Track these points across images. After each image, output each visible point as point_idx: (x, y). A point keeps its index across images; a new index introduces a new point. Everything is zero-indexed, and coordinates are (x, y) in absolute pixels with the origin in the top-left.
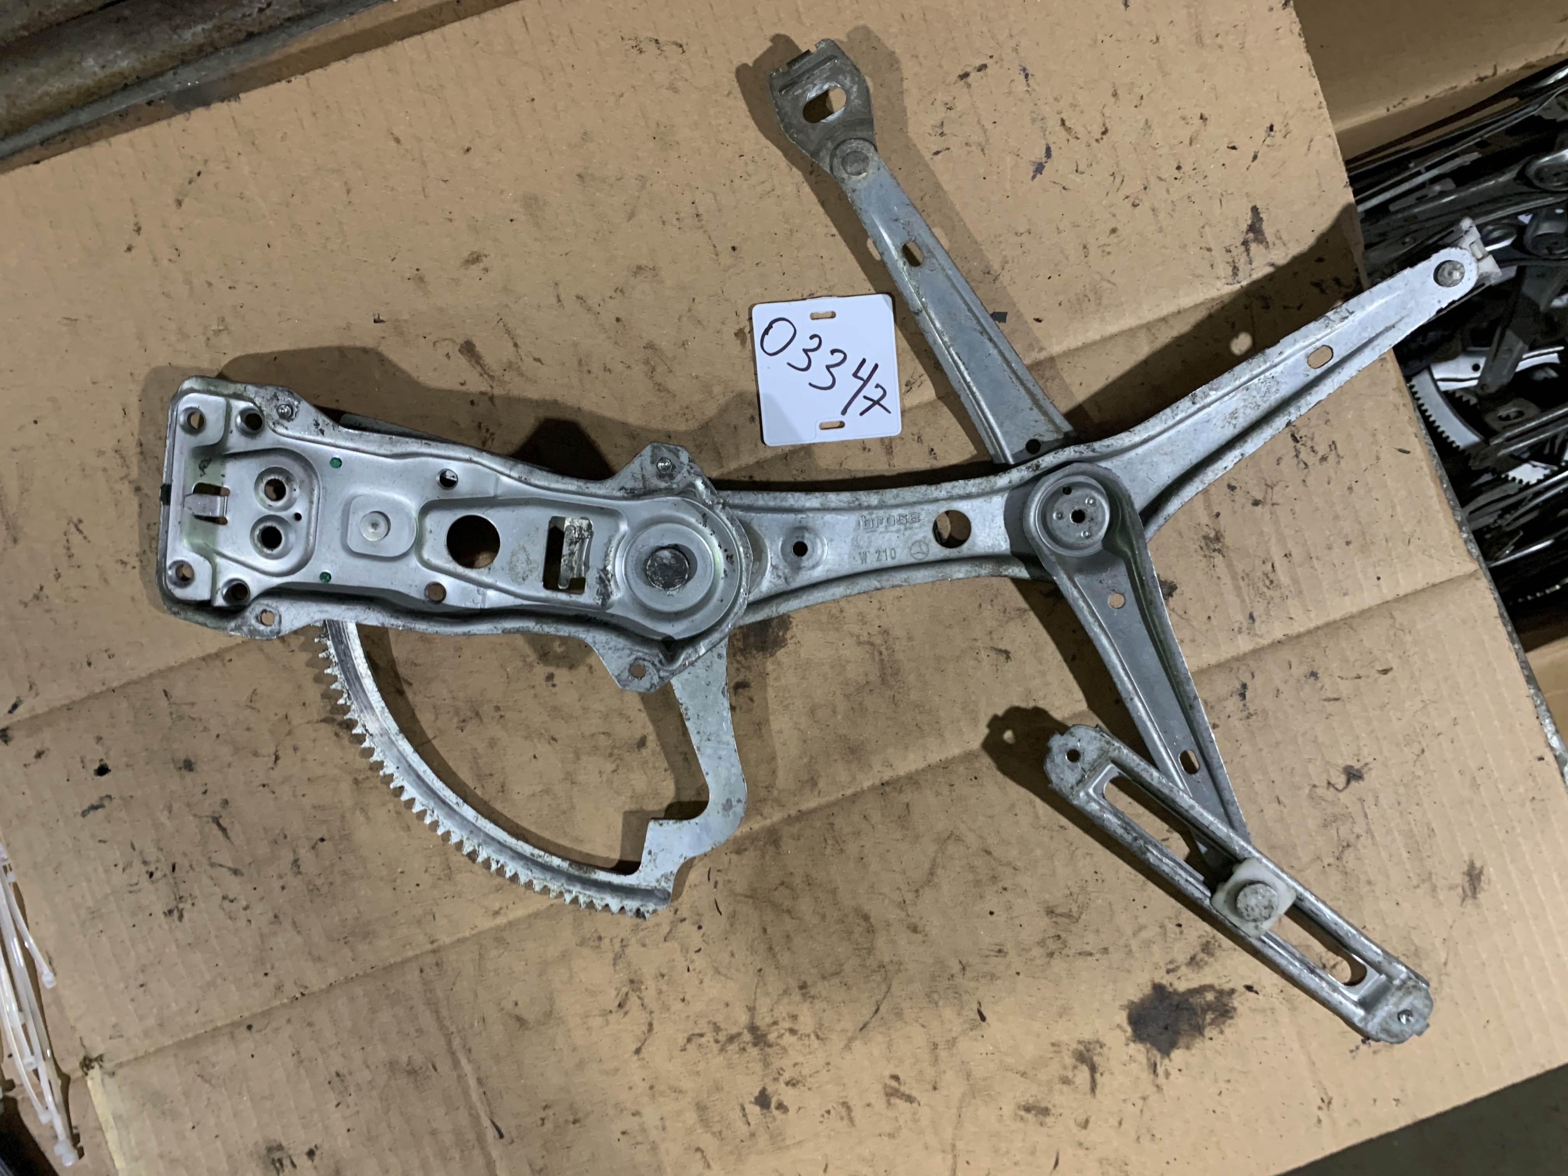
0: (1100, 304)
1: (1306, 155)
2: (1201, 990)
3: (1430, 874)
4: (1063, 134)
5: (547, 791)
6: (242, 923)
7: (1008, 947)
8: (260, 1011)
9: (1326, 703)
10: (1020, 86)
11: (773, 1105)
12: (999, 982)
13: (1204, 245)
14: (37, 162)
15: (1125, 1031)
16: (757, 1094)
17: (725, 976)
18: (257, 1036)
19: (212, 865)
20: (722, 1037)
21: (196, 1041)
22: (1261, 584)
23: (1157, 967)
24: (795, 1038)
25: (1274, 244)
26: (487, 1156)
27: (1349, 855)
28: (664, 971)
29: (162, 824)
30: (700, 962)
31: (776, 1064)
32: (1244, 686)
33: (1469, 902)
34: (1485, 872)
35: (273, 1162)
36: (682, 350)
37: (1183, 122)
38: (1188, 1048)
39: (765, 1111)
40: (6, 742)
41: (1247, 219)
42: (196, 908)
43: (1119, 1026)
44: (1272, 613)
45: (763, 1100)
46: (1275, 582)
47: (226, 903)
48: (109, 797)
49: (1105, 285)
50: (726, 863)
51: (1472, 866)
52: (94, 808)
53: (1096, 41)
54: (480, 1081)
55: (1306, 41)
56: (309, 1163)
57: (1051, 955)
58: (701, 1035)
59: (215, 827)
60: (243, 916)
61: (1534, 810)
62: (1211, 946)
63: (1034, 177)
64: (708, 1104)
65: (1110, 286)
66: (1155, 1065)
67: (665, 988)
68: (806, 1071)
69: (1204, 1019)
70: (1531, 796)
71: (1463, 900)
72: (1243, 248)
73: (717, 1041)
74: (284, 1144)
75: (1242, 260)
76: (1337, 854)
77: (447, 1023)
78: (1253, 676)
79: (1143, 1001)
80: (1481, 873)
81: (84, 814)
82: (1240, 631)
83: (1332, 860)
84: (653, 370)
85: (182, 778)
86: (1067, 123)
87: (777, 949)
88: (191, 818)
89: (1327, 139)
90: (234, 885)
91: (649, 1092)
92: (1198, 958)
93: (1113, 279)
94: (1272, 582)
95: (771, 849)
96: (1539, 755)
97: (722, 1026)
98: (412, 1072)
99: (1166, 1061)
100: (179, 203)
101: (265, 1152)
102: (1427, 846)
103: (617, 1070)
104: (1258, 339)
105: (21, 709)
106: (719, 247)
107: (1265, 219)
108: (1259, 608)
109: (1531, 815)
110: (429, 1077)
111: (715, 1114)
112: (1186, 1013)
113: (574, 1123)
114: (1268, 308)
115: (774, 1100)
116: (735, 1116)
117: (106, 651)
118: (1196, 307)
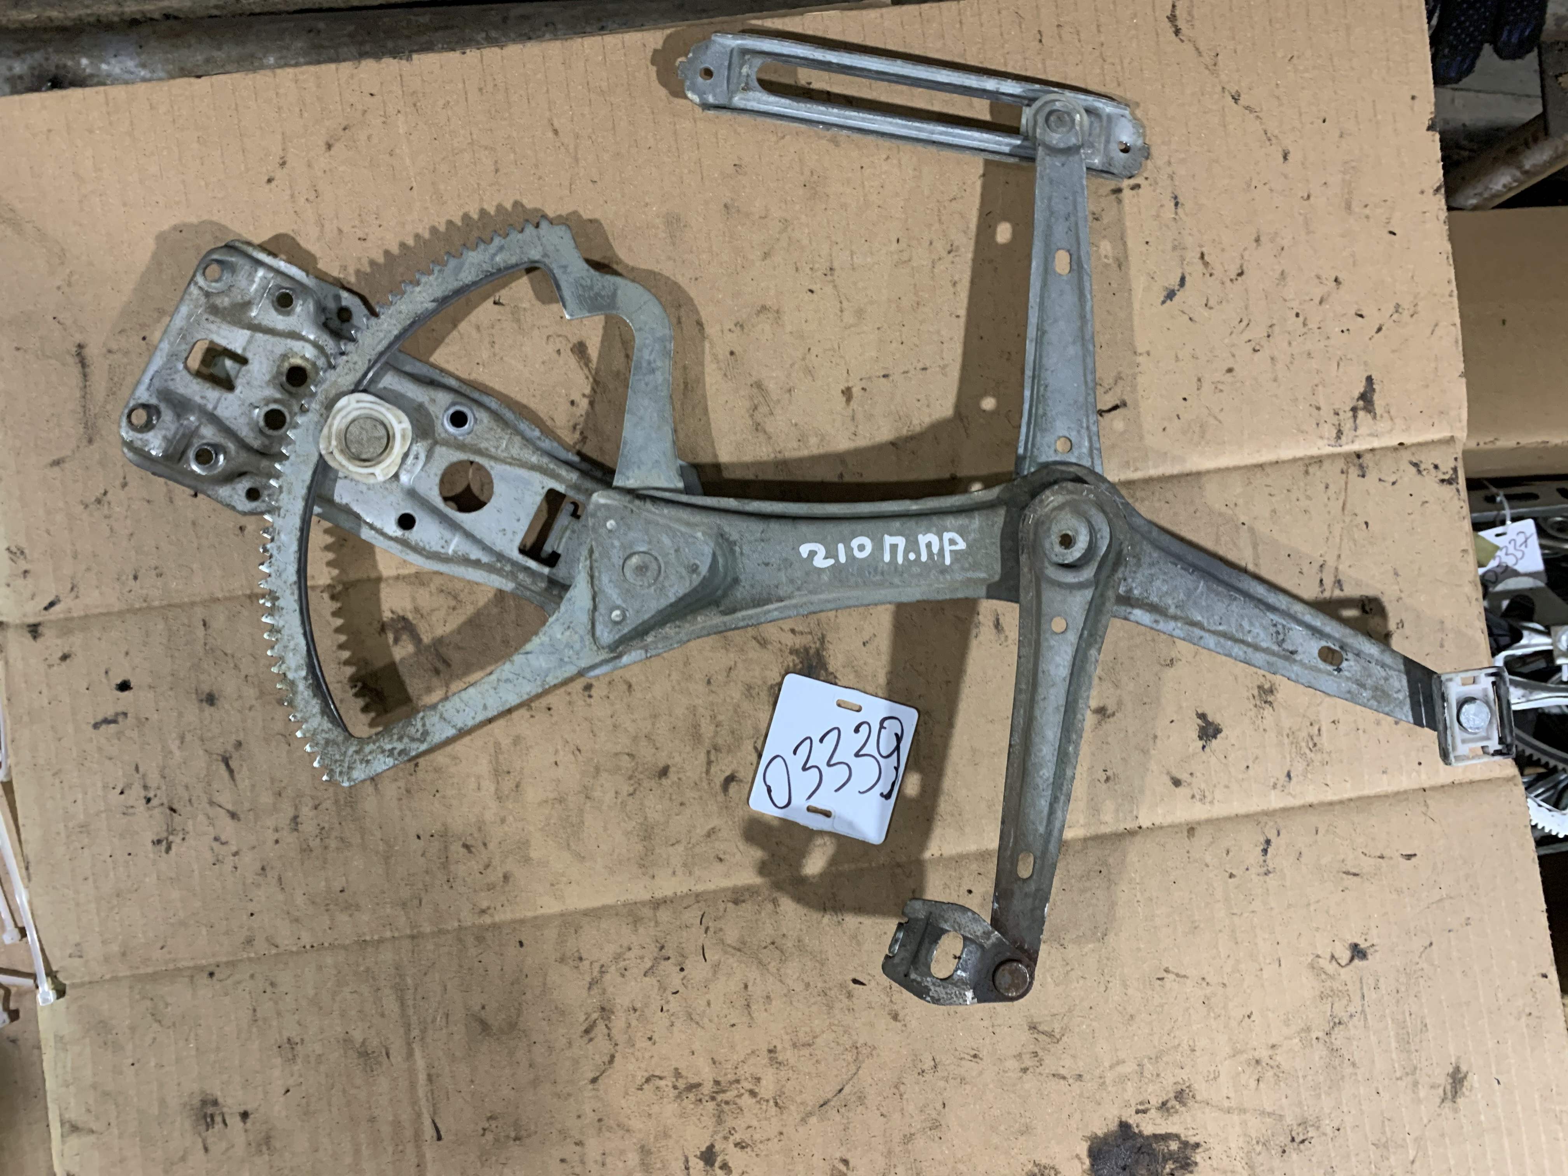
0: (1203, 438)
1: (1428, 338)
2: (1166, 1137)
3: (1415, 1068)
4: (1200, 267)
5: (561, 800)
6: (228, 867)
7: (983, 1054)
8: (224, 959)
9: (1344, 876)
10: (1169, 211)
11: (717, 1165)
12: (968, 1087)
13: (1314, 403)
14: (199, 77)
15: (1083, 1163)
16: (703, 1149)
17: (697, 1023)
18: (218, 986)
19: (211, 803)
20: (681, 1084)
21: (154, 977)
22: (1303, 744)
23: (1127, 1105)
24: (754, 1100)
25: (1382, 416)
26: (421, 1156)
27: (1339, 1034)
28: (638, 1005)
29: (171, 752)
30: (674, 1004)
31: (730, 1122)
32: (1268, 842)
33: (1448, 1104)
34: (1469, 1078)
35: (205, 1117)
36: (787, 395)
37: (1317, 281)
39: (708, 1168)
40: (35, 638)
41: (1360, 388)
42: (185, 844)
43: (1077, 1156)
44: (1309, 776)
45: (709, 1156)
46: (1319, 745)
47: (216, 845)
48: (125, 714)
49: (1212, 421)
50: (722, 909)
51: (1457, 1069)
52: (107, 721)
53: (1249, 186)
54: (430, 1078)
55: (1450, 230)
56: (242, 1124)
57: (1025, 1070)
58: (661, 1078)
59: (223, 767)
60: (230, 861)
61: (1528, 1026)
62: (1185, 1096)
63: (1164, 302)
64: (653, 1149)
65: (1216, 423)
67: (634, 1023)
68: (757, 1137)
69: (1164, 1168)
70: (1527, 1011)
71: (1443, 1101)
72: (1351, 414)
73: (675, 1087)
74: (220, 1100)
75: (1348, 426)
76: (1327, 1029)
77: (411, 1011)
78: (1279, 834)
79: (1106, 1136)
80: (1465, 1077)
81: (96, 726)
82: (1274, 786)
83: (1321, 1034)
84: (756, 408)
85: (202, 710)
86: (1206, 258)
87: (754, 1007)
88: (201, 752)
89: (1453, 328)
90: (228, 828)
91: (597, 1124)
92: (1169, 1105)
93: (1220, 416)
94: (1315, 745)
95: (770, 906)
96: (1544, 972)
97: (684, 1073)
98: (364, 1054)
100: (329, 147)
101: (199, 1104)
102: (1417, 1039)
103: (569, 1095)
104: (1348, 506)
105: (57, 608)
106: (845, 303)
107: (1377, 390)
108: (1298, 768)
109: (1525, 1030)
110: (380, 1064)
111: (658, 1161)
112: (1147, 1157)
113: (515, 1140)
114: (1363, 476)
115: (719, 1159)
116: (677, 1166)
117: (156, 568)
118: (1295, 460)
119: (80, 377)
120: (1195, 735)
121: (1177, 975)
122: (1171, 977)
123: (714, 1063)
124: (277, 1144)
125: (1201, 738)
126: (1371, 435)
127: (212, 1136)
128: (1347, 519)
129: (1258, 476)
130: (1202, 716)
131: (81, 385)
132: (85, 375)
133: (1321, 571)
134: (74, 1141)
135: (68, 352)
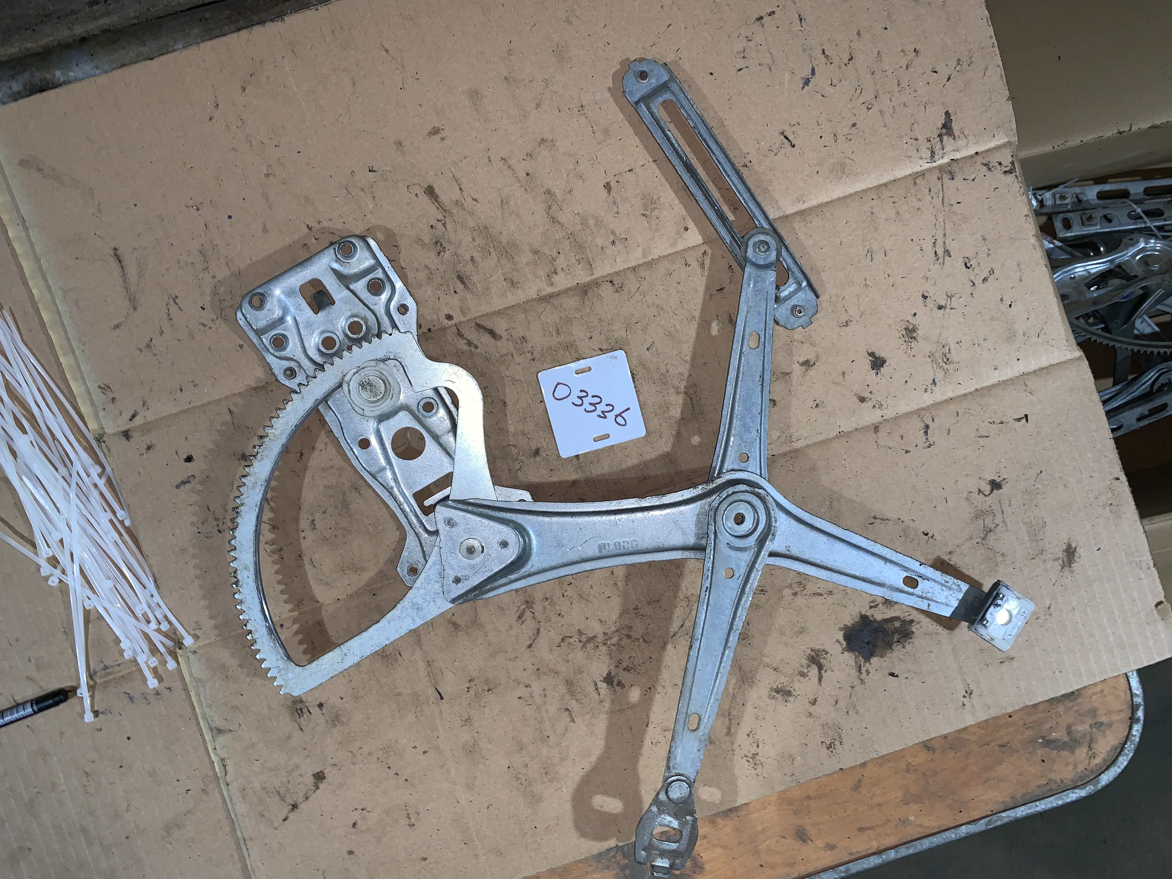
0: (844, 173)
1: (983, 78)
2: (891, 620)
3: (1042, 550)
4: (823, 60)
6: (277, 559)
7: (768, 588)
9: (980, 439)
10: (797, 27)
11: (615, 684)
12: (762, 610)
13: (913, 136)
14: (152, 59)
15: (841, 644)
16: (605, 675)
17: (587, 600)
20: (584, 639)
22: (940, 361)
23: (864, 605)
24: (630, 640)
25: (959, 137)
27: (991, 537)
28: (548, 596)
29: (228, 494)
30: (570, 591)
31: (618, 657)
32: (927, 427)
33: (1066, 569)
34: (1077, 550)
35: (297, 711)
36: (569, 195)
37: (902, 54)
38: (882, 656)
39: (610, 687)
40: (128, 439)
41: (942, 120)
43: (838, 641)
44: (947, 380)
45: (609, 680)
46: (950, 359)
47: (268, 547)
48: (194, 476)
49: (848, 161)
51: (1069, 546)
52: (184, 483)
54: (429, 664)
56: (320, 711)
57: (795, 594)
58: (570, 637)
61: (1111, 512)
63: (803, 88)
64: (574, 681)
65: (851, 161)
66: (860, 667)
67: (548, 607)
68: (635, 662)
69: (893, 638)
70: (1109, 502)
71: (1063, 568)
72: (938, 139)
73: (580, 641)
75: (938, 147)
76: (983, 536)
78: (933, 420)
79: (853, 625)
80: (1075, 551)
81: (178, 487)
82: (926, 390)
83: (979, 540)
84: (550, 207)
85: (240, 465)
86: (826, 52)
87: (620, 585)
89: (997, 68)
91: (537, 672)
93: (853, 157)
94: (948, 359)
96: (1116, 476)
97: (584, 632)
98: (385, 657)
99: (867, 664)
100: (244, 89)
101: (291, 704)
102: (1041, 533)
103: (517, 658)
104: (945, 200)
105: (137, 418)
106: (595, 127)
107: (954, 120)
108: (940, 375)
109: (1110, 514)
110: (397, 660)
111: (578, 688)
112: (881, 633)
113: (488, 691)
114: (953, 179)
115: (615, 680)
116: (591, 689)
117: (192, 382)
118: (906, 177)
119: (119, 269)
120: (869, 367)
121: (882, 519)
122: (878, 521)
123: (601, 622)
124: (344, 719)
125: (873, 369)
126: (954, 150)
127: (303, 721)
128: (947, 209)
129: (884, 192)
130: (872, 354)
131: (122, 274)
132: (122, 267)
133: (935, 246)
134: (221, 740)
135: (109, 255)
